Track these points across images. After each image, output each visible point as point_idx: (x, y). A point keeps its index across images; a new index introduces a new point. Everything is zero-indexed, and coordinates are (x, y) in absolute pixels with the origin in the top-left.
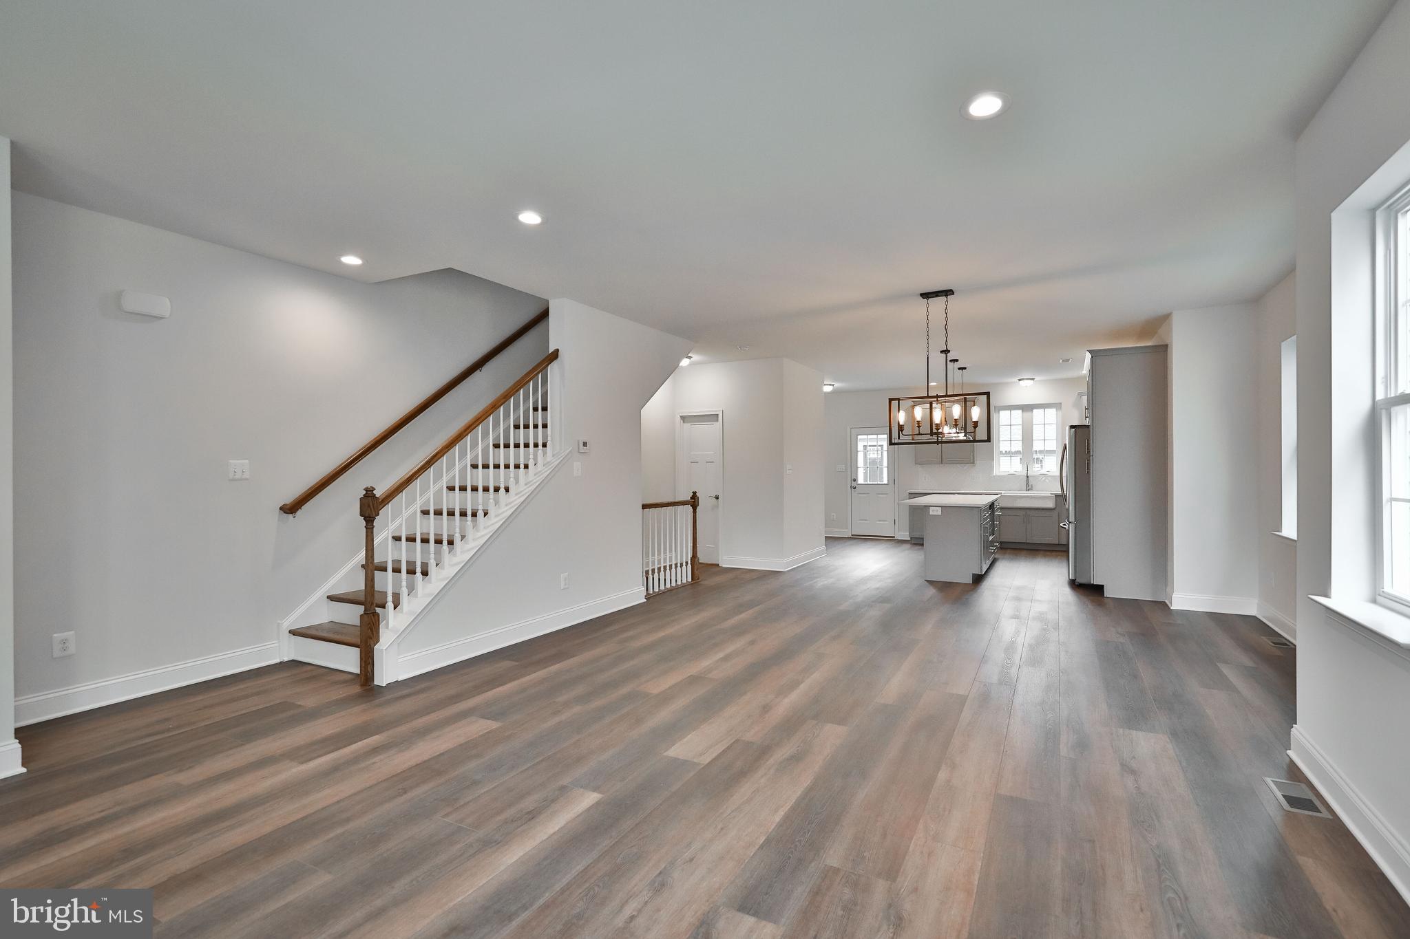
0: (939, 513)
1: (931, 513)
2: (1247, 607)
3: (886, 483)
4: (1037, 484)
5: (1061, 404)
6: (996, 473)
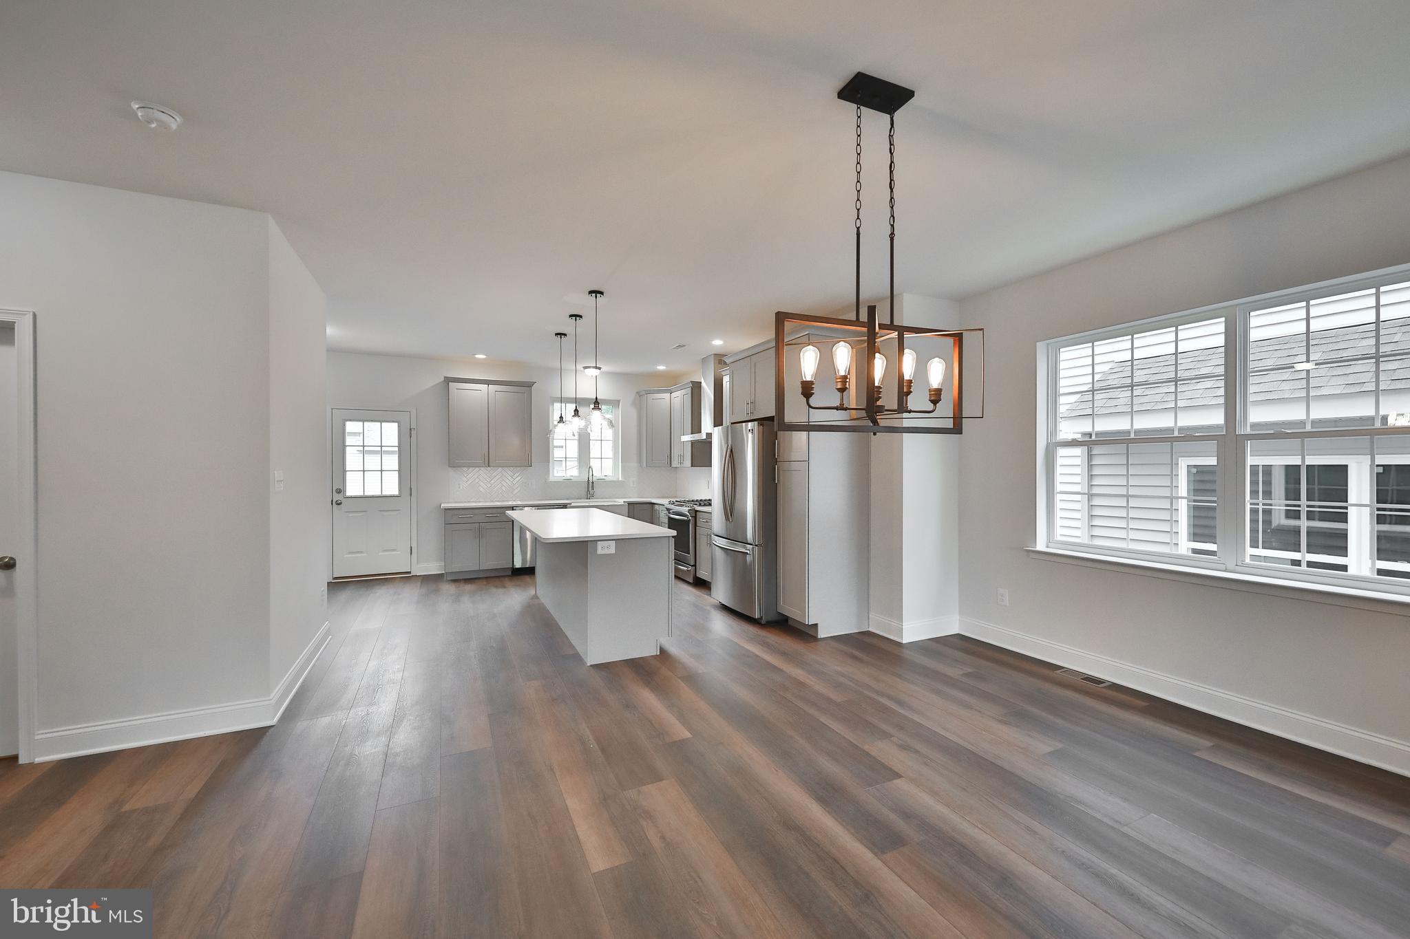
0: (612, 550)
1: (600, 551)
2: (952, 625)
3: (396, 492)
4: (598, 490)
5: (619, 401)
6: (551, 479)
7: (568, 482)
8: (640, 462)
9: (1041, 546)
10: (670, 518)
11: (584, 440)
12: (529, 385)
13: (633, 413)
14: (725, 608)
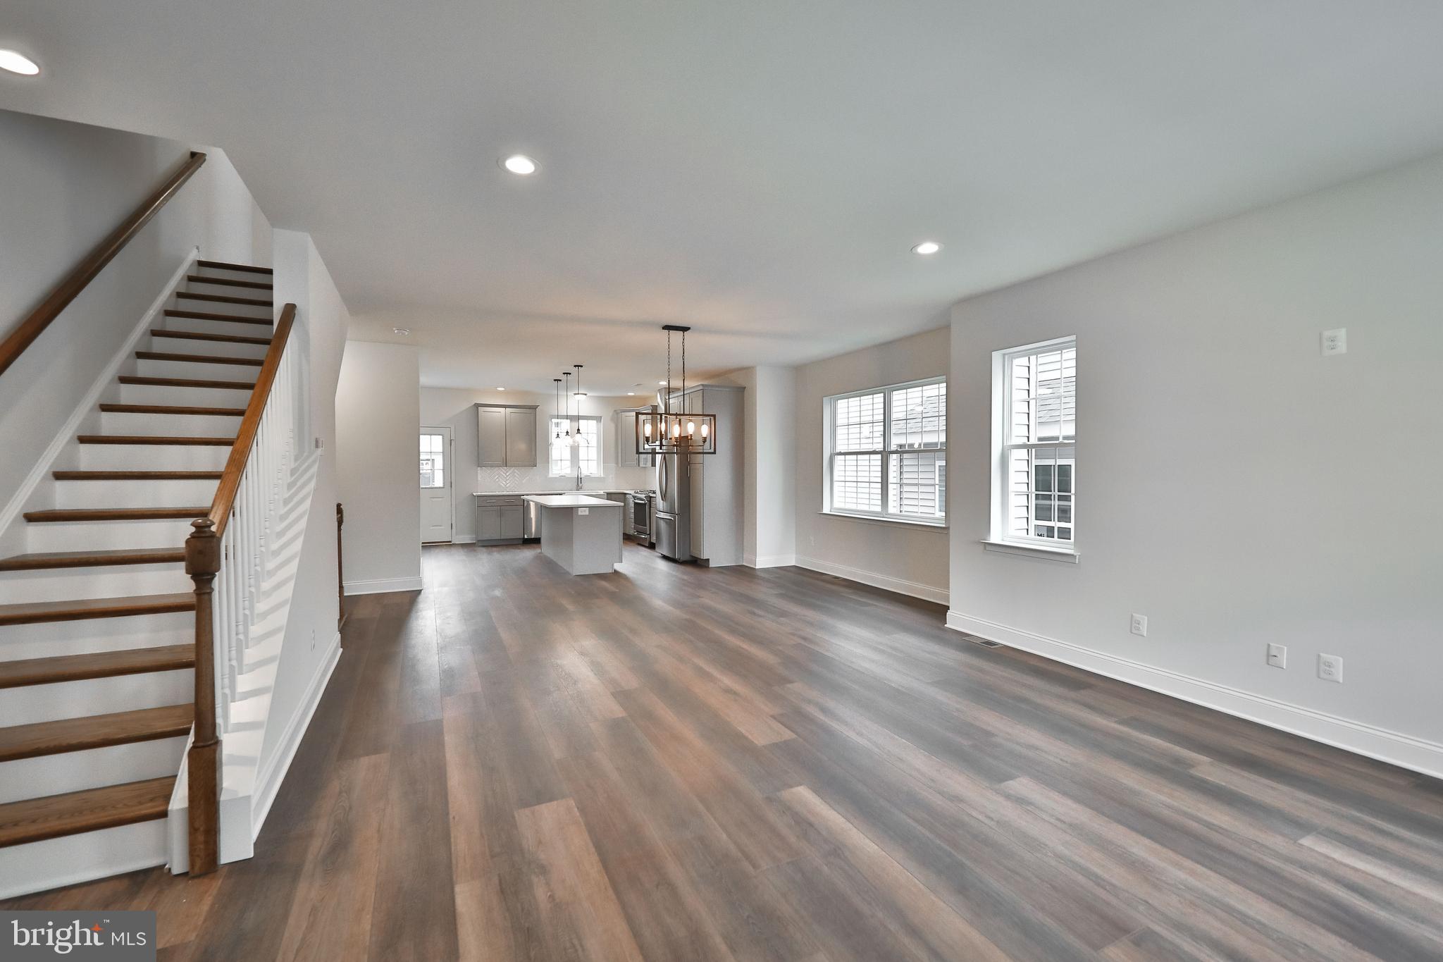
0: (587, 513)
1: (580, 513)
2: (791, 561)
3: (441, 485)
4: (585, 484)
5: (601, 417)
6: (551, 475)
7: (562, 478)
8: (617, 463)
9: (826, 510)
10: (635, 503)
11: (575, 450)
12: (534, 408)
13: (612, 426)
14: (665, 557)
